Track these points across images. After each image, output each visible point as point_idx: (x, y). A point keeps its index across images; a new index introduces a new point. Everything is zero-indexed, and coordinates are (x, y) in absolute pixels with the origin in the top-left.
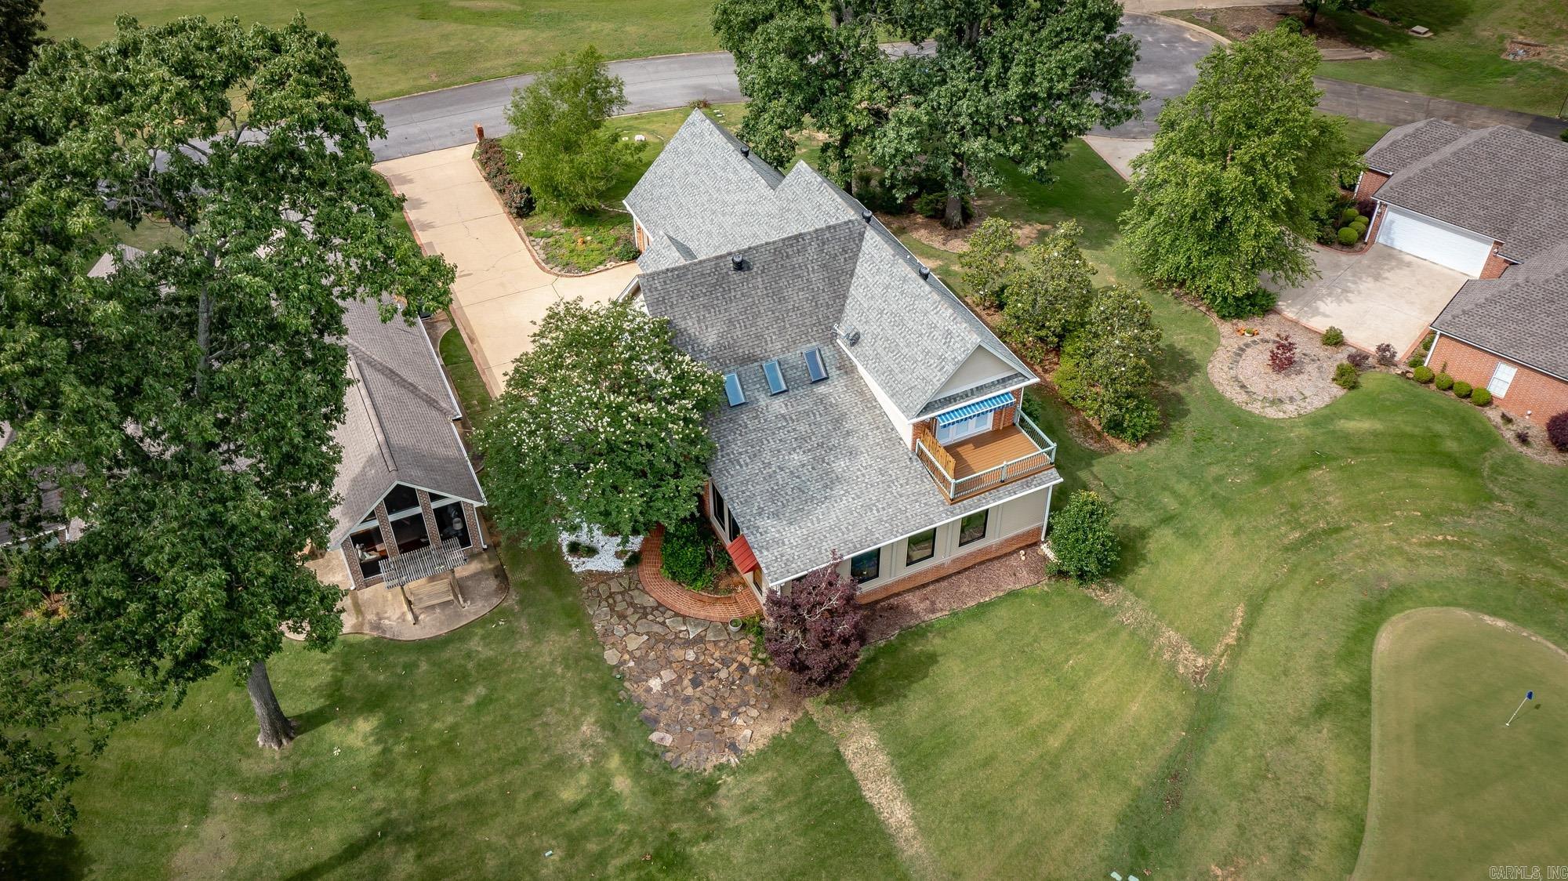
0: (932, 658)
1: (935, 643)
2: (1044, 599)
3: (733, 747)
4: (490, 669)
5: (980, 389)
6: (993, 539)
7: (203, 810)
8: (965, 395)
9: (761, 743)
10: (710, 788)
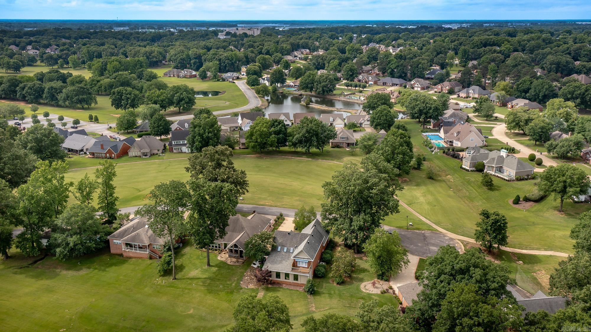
0: (279, 291)
1: (281, 290)
2: (300, 293)
3: (247, 287)
4: (233, 270)
6: (299, 282)
7: (197, 269)
8: (301, 258)
9: (251, 288)
10: (241, 289)
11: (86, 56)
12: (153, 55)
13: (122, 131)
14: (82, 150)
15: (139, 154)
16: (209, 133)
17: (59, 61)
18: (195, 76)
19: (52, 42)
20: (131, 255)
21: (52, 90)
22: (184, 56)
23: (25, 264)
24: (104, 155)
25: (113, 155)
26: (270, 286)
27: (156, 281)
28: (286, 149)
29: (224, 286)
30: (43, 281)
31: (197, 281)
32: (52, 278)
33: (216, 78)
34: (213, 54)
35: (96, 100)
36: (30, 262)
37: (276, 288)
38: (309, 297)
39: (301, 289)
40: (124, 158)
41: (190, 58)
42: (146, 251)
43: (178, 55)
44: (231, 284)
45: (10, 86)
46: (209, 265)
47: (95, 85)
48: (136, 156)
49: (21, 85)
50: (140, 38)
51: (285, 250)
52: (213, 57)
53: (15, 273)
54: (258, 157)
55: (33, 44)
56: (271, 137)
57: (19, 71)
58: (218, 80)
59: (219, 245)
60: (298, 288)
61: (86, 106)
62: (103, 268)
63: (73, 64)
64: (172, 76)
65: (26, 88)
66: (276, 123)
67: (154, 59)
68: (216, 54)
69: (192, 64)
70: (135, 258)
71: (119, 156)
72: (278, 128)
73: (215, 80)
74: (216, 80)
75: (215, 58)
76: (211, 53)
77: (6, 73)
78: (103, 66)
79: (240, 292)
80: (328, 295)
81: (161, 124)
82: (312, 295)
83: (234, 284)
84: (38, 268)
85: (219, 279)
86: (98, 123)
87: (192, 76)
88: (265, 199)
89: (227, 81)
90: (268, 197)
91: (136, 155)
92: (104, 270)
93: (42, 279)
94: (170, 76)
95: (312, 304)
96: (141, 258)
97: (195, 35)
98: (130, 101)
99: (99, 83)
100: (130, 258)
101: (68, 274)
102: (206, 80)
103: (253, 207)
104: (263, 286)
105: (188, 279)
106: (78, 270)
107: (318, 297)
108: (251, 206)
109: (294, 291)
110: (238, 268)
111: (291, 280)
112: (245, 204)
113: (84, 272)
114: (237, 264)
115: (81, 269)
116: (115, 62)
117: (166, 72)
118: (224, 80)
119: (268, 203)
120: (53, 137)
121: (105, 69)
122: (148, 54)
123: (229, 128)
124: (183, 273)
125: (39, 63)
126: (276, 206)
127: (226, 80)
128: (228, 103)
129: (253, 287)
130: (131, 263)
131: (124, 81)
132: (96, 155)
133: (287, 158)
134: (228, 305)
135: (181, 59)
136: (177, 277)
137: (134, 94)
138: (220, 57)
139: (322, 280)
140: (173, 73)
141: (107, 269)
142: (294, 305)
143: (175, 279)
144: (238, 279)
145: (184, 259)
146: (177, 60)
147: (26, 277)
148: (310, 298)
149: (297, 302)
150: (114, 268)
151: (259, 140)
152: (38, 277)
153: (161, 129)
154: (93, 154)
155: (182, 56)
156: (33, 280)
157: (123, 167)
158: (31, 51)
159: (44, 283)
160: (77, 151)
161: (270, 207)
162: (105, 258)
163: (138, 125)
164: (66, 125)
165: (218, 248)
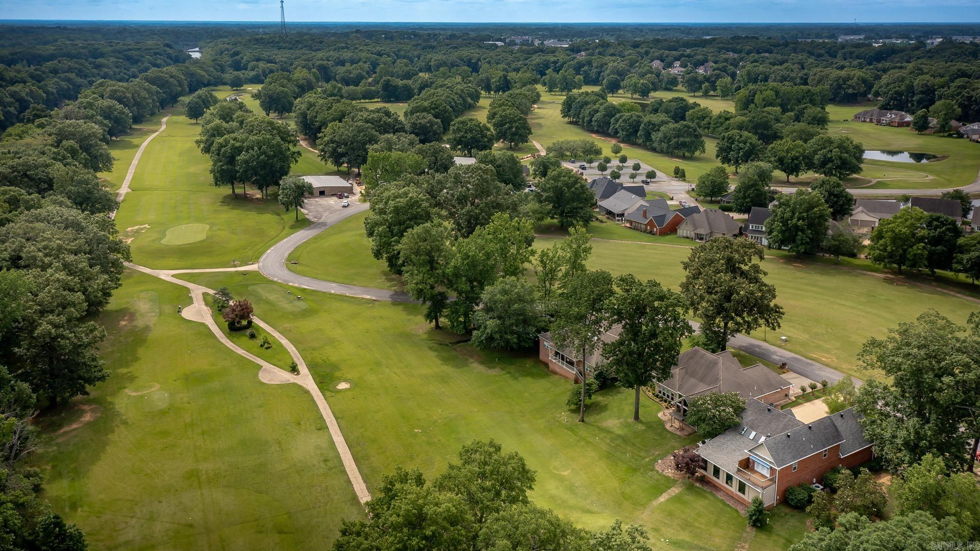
0: (706, 498)
1: (711, 498)
2: (739, 516)
3: (663, 471)
4: (664, 438)
5: (764, 459)
6: (744, 497)
7: (619, 419)
8: (760, 457)
9: (667, 474)
10: (652, 470)
11: (744, 79)
12: (849, 83)
13: (702, 198)
14: (622, 215)
15: (693, 235)
16: (799, 219)
17: (703, 86)
18: (908, 124)
19: (709, 58)
20: (558, 370)
21: (649, 126)
22: (903, 88)
23: (447, 341)
24: (643, 227)
25: (655, 229)
26: (698, 485)
27: (559, 415)
28: (949, 274)
29: (633, 457)
30: (446, 367)
31: (606, 435)
32: (457, 367)
33: (944, 130)
34: (959, 87)
35: (703, 147)
36: (455, 341)
37: (705, 491)
38: (749, 529)
39: (743, 512)
40: (668, 237)
41: (913, 92)
42: (573, 370)
43: (892, 86)
44: (643, 458)
45: (605, 116)
46: (637, 417)
47: (722, 124)
48: (687, 238)
49: (618, 116)
50: (854, 55)
51: (751, 437)
52: (955, 93)
53: (430, 348)
54: (886, 280)
55: (683, 59)
56: (915, 247)
57: (647, 96)
58: (950, 136)
59: (672, 395)
60: (739, 508)
61: (687, 154)
62: (517, 374)
63: (722, 91)
64: (868, 120)
65: (621, 120)
66: (935, 223)
67: (850, 91)
68: (964, 87)
69: (915, 103)
70: (561, 375)
71: (664, 233)
72: (937, 233)
73: (942, 134)
74: (946, 134)
75: (959, 94)
76: (955, 84)
77: (632, 98)
78: (749, 96)
79: (646, 474)
80: (784, 541)
81: (749, 195)
82: (754, 529)
83: (647, 460)
84: (456, 350)
85: (634, 444)
86: (684, 180)
87: (902, 124)
88: (828, 351)
89: (968, 137)
90: (837, 349)
91: (688, 235)
92: (516, 379)
93: (447, 365)
94: (864, 121)
95: (745, 542)
96: (567, 378)
97: (959, 51)
98: (741, 153)
99: (728, 122)
100: (555, 373)
101: (477, 368)
102: (927, 132)
103: (794, 358)
104: (687, 481)
105: (599, 427)
106: (490, 368)
107: (764, 537)
108: (792, 355)
109: (729, 509)
110: (675, 439)
111: (734, 489)
112: (785, 349)
113: (495, 373)
114: (679, 433)
115: (494, 367)
116: (769, 91)
117: (860, 114)
118: (960, 136)
119: (827, 358)
120: (576, 189)
121: (752, 101)
122: (841, 81)
123: (878, 220)
124: (598, 417)
125: (680, 87)
126: (836, 369)
127: (965, 136)
128: (931, 177)
129: (670, 475)
130: (551, 380)
131: (759, 121)
132: (634, 224)
133: (944, 294)
134: (617, 485)
135: (896, 93)
136: (586, 419)
137: (751, 143)
138: (972, 93)
139: (795, 512)
140: (872, 115)
141: (520, 378)
142: (713, 530)
143: (583, 421)
144: (659, 455)
145: (616, 398)
146: (888, 93)
147: (437, 356)
148: (750, 532)
149: (721, 528)
150: (529, 379)
151: (889, 249)
152: (446, 360)
153: (747, 203)
154: (631, 222)
155: (899, 87)
156: (440, 362)
157: (655, 249)
158: (677, 70)
159: (448, 369)
160: (614, 214)
161: (825, 367)
162: (529, 363)
163: (729, 191)
164: (635, 177)
165: (669, 399)
